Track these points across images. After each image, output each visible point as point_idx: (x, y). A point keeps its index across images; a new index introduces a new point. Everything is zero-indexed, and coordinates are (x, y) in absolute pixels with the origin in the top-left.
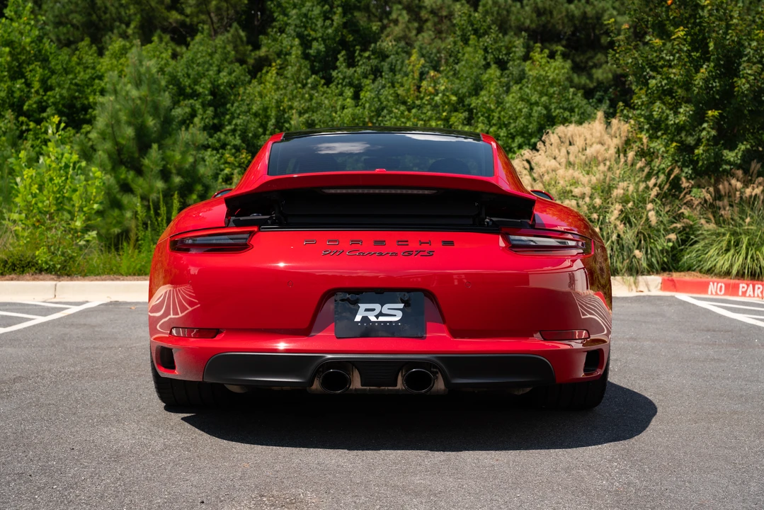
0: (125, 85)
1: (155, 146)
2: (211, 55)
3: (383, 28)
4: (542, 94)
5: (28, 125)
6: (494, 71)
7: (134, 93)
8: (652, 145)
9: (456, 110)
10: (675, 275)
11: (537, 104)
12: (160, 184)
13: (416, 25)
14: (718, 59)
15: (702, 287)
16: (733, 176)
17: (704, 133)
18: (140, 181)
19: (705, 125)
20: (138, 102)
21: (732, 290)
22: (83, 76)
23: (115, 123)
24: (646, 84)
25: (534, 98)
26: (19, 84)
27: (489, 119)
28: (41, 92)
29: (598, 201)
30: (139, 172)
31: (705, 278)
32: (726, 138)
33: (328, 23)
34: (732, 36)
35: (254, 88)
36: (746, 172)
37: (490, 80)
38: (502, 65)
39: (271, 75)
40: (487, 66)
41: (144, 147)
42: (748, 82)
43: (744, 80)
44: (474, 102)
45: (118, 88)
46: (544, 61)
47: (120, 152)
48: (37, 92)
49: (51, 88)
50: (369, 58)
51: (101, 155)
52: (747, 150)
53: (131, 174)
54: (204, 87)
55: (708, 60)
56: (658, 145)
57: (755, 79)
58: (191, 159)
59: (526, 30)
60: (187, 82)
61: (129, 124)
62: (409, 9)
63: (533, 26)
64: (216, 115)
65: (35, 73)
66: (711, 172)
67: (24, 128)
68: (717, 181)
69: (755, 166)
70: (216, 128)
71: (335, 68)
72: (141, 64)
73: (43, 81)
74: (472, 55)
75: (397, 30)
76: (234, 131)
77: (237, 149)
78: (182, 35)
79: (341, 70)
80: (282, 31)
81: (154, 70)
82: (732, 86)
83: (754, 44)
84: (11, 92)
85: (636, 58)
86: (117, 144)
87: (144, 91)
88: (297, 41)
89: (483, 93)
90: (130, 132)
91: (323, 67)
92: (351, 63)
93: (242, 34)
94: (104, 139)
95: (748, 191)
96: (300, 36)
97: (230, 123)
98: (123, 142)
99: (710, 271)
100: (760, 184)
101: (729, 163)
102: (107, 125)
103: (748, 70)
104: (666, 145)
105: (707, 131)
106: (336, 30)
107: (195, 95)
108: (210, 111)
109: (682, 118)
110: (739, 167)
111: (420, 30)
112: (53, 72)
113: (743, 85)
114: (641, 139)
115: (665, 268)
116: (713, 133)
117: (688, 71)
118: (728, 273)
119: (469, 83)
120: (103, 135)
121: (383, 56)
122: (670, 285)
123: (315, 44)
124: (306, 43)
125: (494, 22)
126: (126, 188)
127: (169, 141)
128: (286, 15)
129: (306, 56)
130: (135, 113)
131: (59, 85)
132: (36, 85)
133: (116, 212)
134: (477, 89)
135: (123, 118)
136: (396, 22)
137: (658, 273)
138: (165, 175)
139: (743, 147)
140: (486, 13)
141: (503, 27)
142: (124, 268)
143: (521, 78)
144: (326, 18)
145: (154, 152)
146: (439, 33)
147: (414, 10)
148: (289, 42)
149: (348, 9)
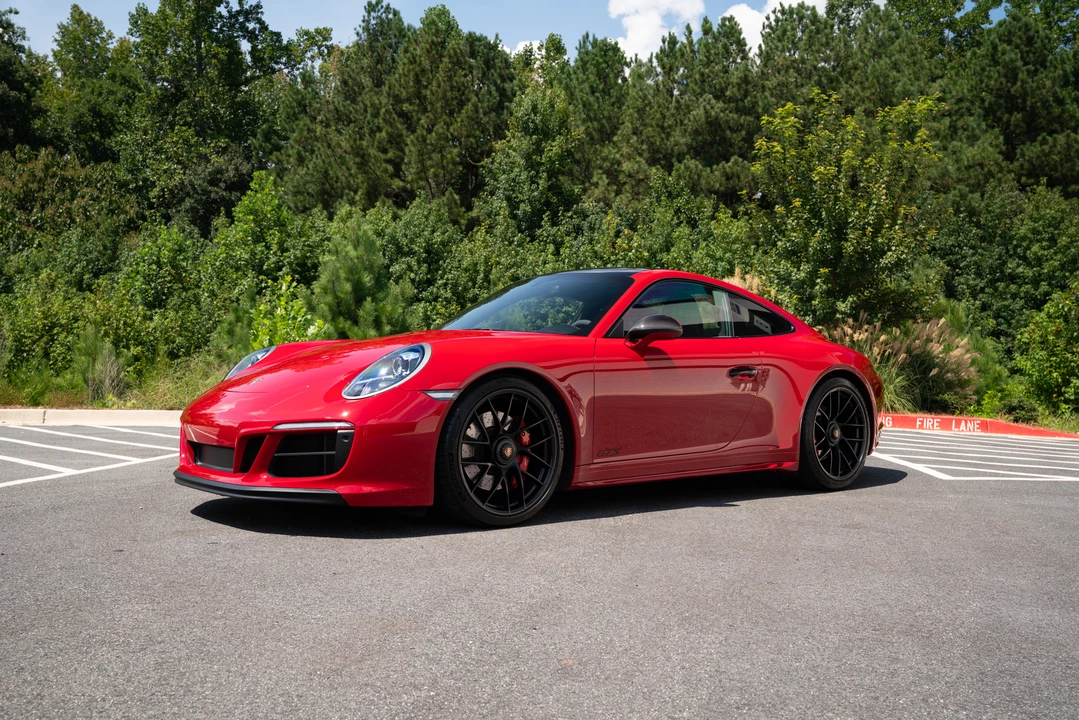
0: (345, 246)
1: (369, 299)
2: (427, 217)
3: (585, 190)
4: (726, 251)
5: (267, 283)
6: (685, 230)
7: (353, 253)
8: (780, 297)
11: (721, 259)
12: (372, 333)
13: (615, 187)
14: (830, 226)
16: (845, 322)
17: (817, 287)
18: (356, 329)
19: (819, 280)
20: (356, 261)
22: (315, 238)
23: (335, 279)
24: (775, 245)
25: (719, 254)
26: (260, 248)
28: (279, 253)
30: (356, 322)
33: (534, 186)
34: (840, 207)
35: (466, 245)
36: (856, 319)
37: (680, 237)
38: (693, 224)
39: (480, 234)
40: (680, 224)
41: (359, 300)
42: (853, 245)
43: (849, 244)
44: (665, 257)
45: (339, 249)
46: (727, 221)
47: (339, 304)
48: (275, 253)
49: (287, 250)
50: (571, 217)
51: (323, 307)
52: (854, 302)
53: (348, 324)
54: (418, 247)
55: (823, 227)
56: (784, 297)
57: (858, 242)
58: (400, 310)
59: (716, 193)
60: (404, 241)
61: (348, 280)
62: (609, 173)
63: (722, 189)
64: (429, 271)
65: (273, 238)
66: (828, 320)
67: (263, 285)
69: (863, 315)
70: (430, 282)
71: (541, 227)
72: (360, 229)
73: (281, 244)
75: (597, 192)
76: (446, 285)
77: (448, 301)
78: (402, 199)
79: (546, 229)
80: (492, 194)
81: (370, 233)
82: (840, 248)
83: (857, 213)
84: (253, 254)
85: (766, 224)
86: (337, 297)
87: (361, 250)
88: (504, 204)
89: (672, 249)
90: (348, 287)
91: (528, 226)
92: (555, 222)
93: (457, 197)
94: (326, 293)
95: (856, 336)
96: (509, 199)
97: (442, 278)
98: (342, 296)
100: (866, 331)
101: (842, 313)
102: (328, 281)
103: (852, 235)
105: (820, 286)
106: (542, 193)
107: (411, 253)
108: (424, 267)
109: (803, 274)
110: (849, 316)
111: (618, 193)
112: (289, 236)
113: (849, 248)
114: (769, 292)
116: (824, 287)
117: (806, 235)
119: (661, 240)
120: (325, 290)
121: (584, 216)
123: (522, 206)
124: (513, 204)
125: (686, 185)
127: (381, 295)
128: (496, 180)
129: (514, 217)
130: (352, 271)
131: (294, 247)
132: (275, 248)
134: (668, 246)
135: (343, 275)
136: (596, 185)
138: (377, 324)
139: (851, 299)
140: (680, 177)
141: (695, 190)
143: (708, 236)
144: (532, 182)
145: (368, 304)
146: (636, 195)
147: (613, 174)
148: (499, 203)
149: (552, 174)
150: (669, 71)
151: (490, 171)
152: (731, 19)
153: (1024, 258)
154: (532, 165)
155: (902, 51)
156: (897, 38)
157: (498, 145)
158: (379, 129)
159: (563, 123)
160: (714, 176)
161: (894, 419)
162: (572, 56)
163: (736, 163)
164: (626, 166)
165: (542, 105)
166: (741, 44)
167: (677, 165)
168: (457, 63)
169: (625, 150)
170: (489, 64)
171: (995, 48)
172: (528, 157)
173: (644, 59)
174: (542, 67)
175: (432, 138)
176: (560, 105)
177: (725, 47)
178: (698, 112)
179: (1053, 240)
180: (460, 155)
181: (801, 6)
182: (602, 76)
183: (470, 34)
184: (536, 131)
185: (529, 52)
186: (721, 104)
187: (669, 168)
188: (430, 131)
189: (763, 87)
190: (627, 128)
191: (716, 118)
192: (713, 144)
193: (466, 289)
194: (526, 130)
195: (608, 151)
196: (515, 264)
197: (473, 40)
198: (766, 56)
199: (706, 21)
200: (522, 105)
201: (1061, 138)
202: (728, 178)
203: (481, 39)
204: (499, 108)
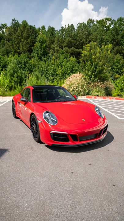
0: (11, 64)
2: (24, 57)
3: (49, 52)
4: (72, 63)
6: (65, 59)
7: (13, 66)
9: (60, 65)
10: (88, 96)
12: (17, 79)
14: (94, 66)
15: (91, 98)
16: (96, 82)
18: (14, 78)
21: (95, 98)
22: (6, 60)
27: (64, 67)
29: (78, 86)
31: (92, 96)
32: (95, 76)
35: (30, 61)
36: (98, 82)
37: (65, 61)
38: (66, 58)
39: (33, 59)
40: (64, 58)
41: (14, 73)
44: (62, 64)
46: (72, 58)
50: (47, 57)
51: (8, 75)
52: (98, 79)
53: (13, 77)
54: (23, 62)
56: (86, 77)
58: (21, 75)
59: (70, 53)
60: (20, 61)
61: (12, 70)
62: (53, 49)
66: (93, 81)
68: (94, 83)
70: (25, 68)
74: (62, 57)
75: (51, 53)
76: (27, 68)
77: (28, 71)
78: (19, 54)
79: (43, 59)
80: (34, 53)
86: (10, 73)
88: (36, 54)
90: (12, 71)
91: (40, 58)
92: (44, 57)
93: (28, 53)
95: (98, 84)
96: (37, 54)
99: (93, 95)
102: (9, 70)
103: (98, 67)
104: (88, 77)
105: (93, 76)
106: (42, 53)
107: (21, 63)
108: (24, 65)
109: (89, 74)
111: (54, 53)
113: (97, 70)
114: (84, 76)
115: (87, 95)
118: (94, 96)
119: (62, 61)
120: (8, 72)
121: (49, 56)
122: (87, 97)
123: (39, 55)
124: (38, 54)
125: (65, 52)
126: (12, 79)
129: (38, 56)
130: (13, 68)
133: (11, 83)
134: (63, 62)
135: (11, 69)
136: (51, 51)
137: (86, 95)
138: (17, 77)
140: (64, 50)
141: (67, 52)
142: (11, 95)
143: (69, 61)
144: (41, 51)
145: (16, 74)
146: (57, 53)
147: (54, 50)
148: (35, 54)
149: (44, 49)
150: (62, 32)
151: (34, 49)
152: (72, 24)
153: (115, 65)
154: (40, 48)
155: (99, 31)
156: (98, 29)
157: (35, 44)
158: (15, 41)
159: (46, 41)
160: (70, 50)
161: (103, 98)
162: (47, 29)
163: (73, 48)
164: (56, 48)
165: (42, 38)
166: (74, 29)
167: (64, 48)
168: (28, 30)
169: (56, 46)
170: (33, 30)
171: (112, 31)
172: (40, 47)
173: (58, 30)
174: (42, 31)
175: (24, 43)
176: (45, 38)
177: (71, 29)
178: (67, 40)
179: (119, 63)
180: (29, 46)
181: (83, 23)
182: (52, 33)
183: (30, 25)
184: (41, 42)
185: (39, 28)
186: (71, 39)
187: (63, 49)
188: (24, 42)
189: (78, 36)
190: (56, 42)
191: (70, 41)
192: (69, 45)
193: (31, 69)
194: (40, 42)
195: (53, 46)
196: (38, 65)
197: (31, 26)
198: (78, 31)
199: (68, 24)
200: (39, 37)
201: (121, 47)
202: (72, 50)
203: (32, 26)
204: (35, 38)
